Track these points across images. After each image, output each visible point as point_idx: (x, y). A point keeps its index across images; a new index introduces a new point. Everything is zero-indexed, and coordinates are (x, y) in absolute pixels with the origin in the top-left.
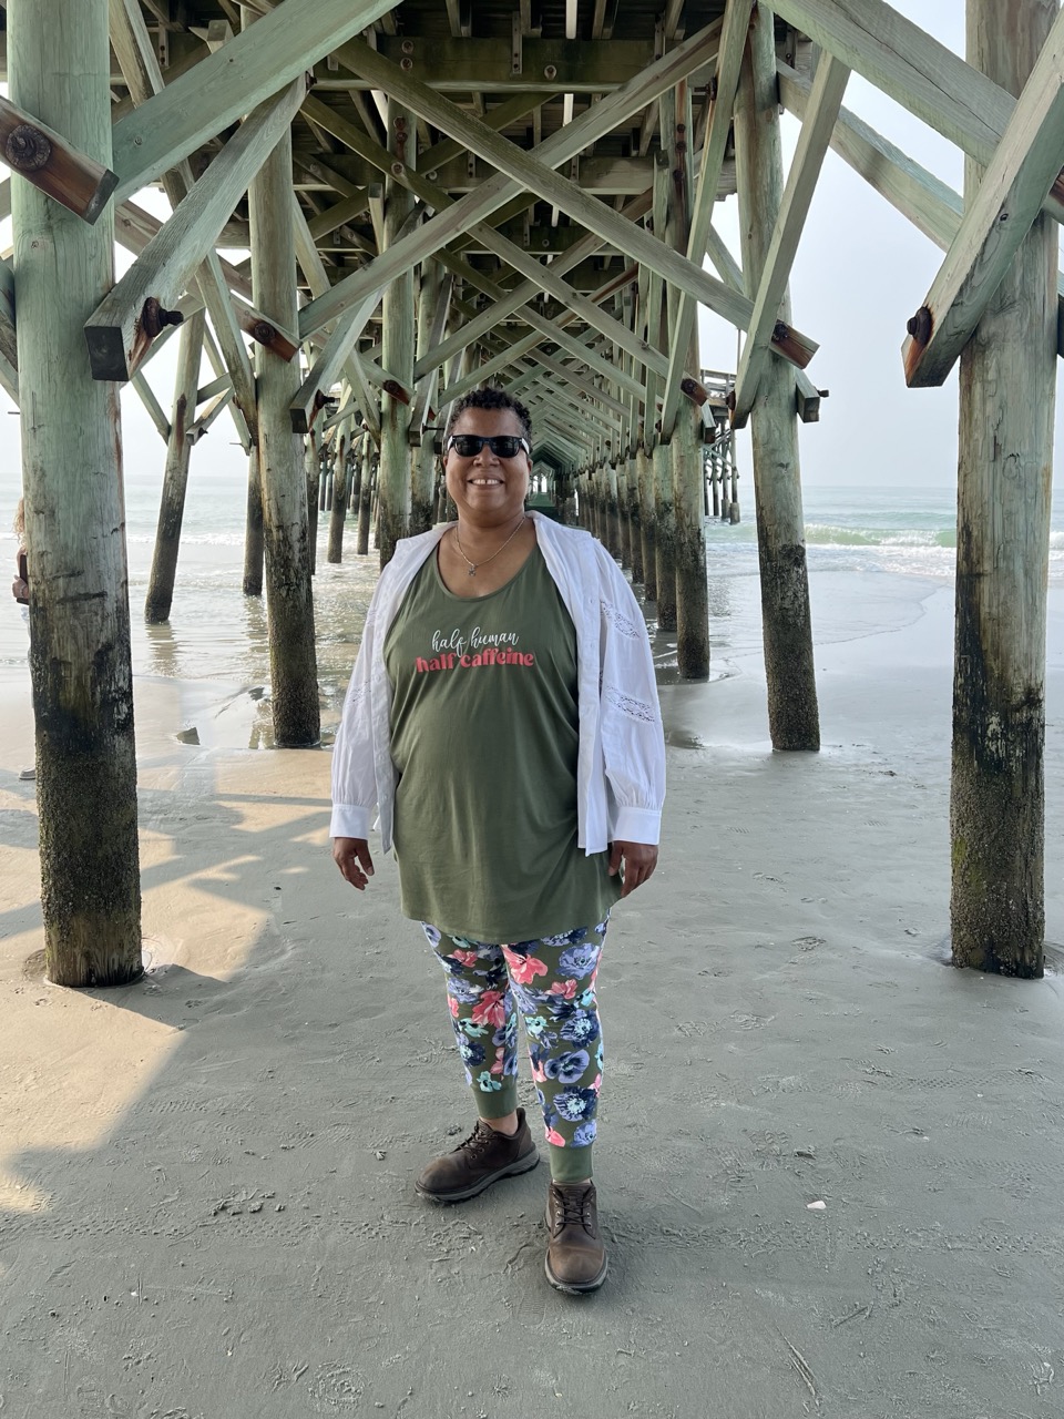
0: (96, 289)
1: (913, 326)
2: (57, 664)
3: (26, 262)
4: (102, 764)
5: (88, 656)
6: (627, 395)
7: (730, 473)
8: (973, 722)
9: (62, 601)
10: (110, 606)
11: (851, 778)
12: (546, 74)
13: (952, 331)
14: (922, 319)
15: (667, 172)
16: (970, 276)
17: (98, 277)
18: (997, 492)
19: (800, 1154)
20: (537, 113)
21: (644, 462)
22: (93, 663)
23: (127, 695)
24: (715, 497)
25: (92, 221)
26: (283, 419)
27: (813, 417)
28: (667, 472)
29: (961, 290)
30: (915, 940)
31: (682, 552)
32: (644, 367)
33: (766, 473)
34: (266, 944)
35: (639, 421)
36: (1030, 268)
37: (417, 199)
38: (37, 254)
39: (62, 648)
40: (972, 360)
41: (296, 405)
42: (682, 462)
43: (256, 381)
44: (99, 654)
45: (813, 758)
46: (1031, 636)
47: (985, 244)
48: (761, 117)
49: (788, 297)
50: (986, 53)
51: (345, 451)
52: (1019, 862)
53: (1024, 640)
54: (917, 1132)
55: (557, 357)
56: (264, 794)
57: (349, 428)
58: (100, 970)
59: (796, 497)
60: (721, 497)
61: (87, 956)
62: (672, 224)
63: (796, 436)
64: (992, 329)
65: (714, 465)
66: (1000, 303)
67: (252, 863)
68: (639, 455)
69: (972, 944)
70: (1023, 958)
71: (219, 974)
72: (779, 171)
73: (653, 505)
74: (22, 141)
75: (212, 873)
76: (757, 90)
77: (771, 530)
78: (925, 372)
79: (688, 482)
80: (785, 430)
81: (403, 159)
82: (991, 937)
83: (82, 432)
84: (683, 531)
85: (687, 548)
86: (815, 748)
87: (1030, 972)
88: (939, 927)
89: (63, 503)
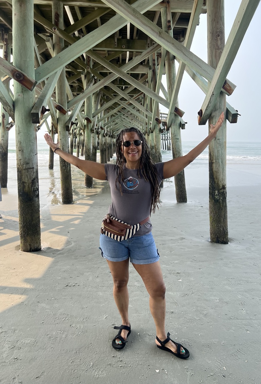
0: (32, 104)
1: (199, 113)
2: (24, 183)
3: (17, 99)
4: (33, 204)
5: (30, 181)
6: (143, 120)
7: (169, 138)
8: (212, 192)
9: (25, 169)
10: (35, 170)
11: (193, 208)
12: (123, 47)
13: (206, 115)
14: (200, 112)
15: (151, 70)
16: (208, 105)
17: (32, 102)
18: (216, 147)
19: (177, 273)
20: (121, 55)
21: (147, 136)
22: (31, 182)
23: (38, 189)
24: (165, 144)
25: (32, 91)
26: (64, 128)
27: (184, 128)
28: (153, 139)
29: (207, 107)
30: (203, 238)
31: (156, 158)
32: (147, 115)
33: (174, 141)
34: (68, 243)
35: (146, 127)
36: (220, 102)
37: (93, 75)
38: (20, 97)
39: (25, 179)
40: (210, 120)
41: (67, 124)
42: (156, 137)
43: (57, 119)
44: (33, 180)
45: (185, 204)
46: (223, 175)
47: (210, 99)
48: (171, 62)
49: (178, 102)
50: (211, 61)
51: (73, 133)
52: (222, 220)
53: (222, 176)
54: (200, 269)
55: (126, 111)
56: (62, 214)
57: (74, 127)
58: (33, 248)
59: (181, 146)
60: (167, 144)
61: (30, 245)
62: (153, 82)
63: (180, 132)
64: (214, 114)
65: (165, 136)
66: (215, 109)
67: (62, 228)
68: (146, 134)
69: (214, 237)
70: (224, 240)
71: (58, 248)
72: (175, 74)
73: (150, 147)
74: (18, 75)
75: (53, 230)
76: (170, 56)
77: (175, 153)
78: (202, 122)
79: (158, 142)
80: (178, 131)
81: (89, 66)
82: (217, 236)
83: (29, 134)
84: (157, 153)
85: (158, 157)
86: (186, 202)
87: (226, 242)
88: (208, 236)
89: (25, 149)
